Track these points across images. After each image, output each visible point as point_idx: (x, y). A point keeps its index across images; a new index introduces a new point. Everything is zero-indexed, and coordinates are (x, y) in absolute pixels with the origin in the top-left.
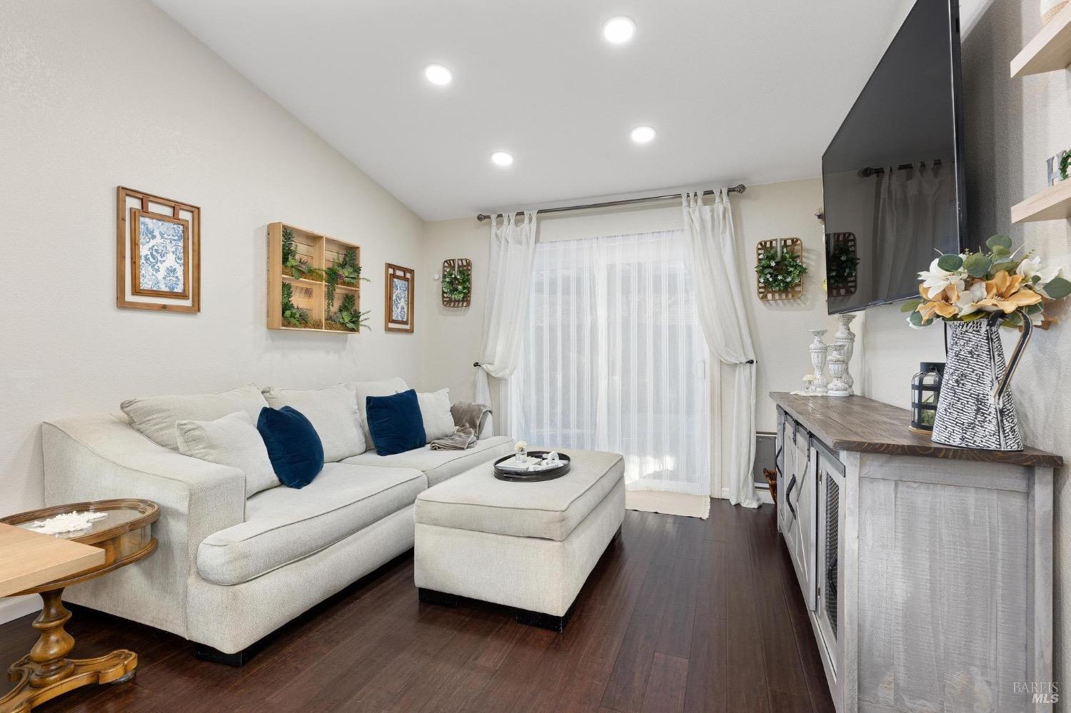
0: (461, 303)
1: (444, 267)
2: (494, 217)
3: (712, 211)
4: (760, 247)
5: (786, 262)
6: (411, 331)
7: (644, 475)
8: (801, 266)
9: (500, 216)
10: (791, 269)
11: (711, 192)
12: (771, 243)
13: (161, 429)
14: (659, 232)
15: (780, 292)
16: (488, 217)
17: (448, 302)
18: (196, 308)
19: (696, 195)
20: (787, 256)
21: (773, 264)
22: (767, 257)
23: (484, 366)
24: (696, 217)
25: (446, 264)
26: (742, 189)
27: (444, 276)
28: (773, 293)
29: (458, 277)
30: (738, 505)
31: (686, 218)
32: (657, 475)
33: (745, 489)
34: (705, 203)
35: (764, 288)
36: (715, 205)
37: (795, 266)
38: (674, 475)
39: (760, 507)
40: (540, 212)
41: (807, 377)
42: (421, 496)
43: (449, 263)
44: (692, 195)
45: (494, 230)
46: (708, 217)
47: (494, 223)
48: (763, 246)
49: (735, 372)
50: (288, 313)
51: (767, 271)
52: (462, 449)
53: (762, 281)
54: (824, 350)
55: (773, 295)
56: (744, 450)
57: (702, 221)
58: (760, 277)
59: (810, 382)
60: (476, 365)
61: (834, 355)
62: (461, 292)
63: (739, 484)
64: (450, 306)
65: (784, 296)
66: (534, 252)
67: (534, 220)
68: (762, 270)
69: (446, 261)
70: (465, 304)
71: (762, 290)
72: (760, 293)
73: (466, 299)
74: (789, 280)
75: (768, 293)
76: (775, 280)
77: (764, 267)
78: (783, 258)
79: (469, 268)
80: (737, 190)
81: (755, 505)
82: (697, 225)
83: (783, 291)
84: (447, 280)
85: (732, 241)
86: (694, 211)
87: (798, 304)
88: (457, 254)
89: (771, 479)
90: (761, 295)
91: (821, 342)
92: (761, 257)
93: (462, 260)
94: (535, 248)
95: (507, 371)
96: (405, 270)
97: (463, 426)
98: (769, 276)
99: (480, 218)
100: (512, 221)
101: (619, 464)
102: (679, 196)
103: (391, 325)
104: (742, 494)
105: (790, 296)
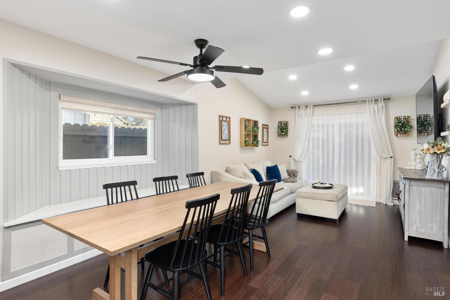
0: (284, 136)
1: (278, 123)
2: (297, 107)
3: (378, 106)
4: (395, 118)
5: (405, 124)
6: (268, 145)
7: (352, 194)
8: (411, 126)
9: (299, 107)
10: (407, 126)
11: (378, 100)
12: (400, 117)
13: (234, 173)
14: (358, 113)
15: (403, 134)
16: (295, 107)
17: (280, 135)
18: (230, 143)
19: (372, 101)
20: (405, 122)
21: (400, 125)
22: (398, 122)
23: (293, 157)
24: (372, 108)
25: (279, 123)
26: (389, 99)
27: (279, 127)
28: (400, 134)
29: (284, 127)
30: (386, 204)
31: (368, 109)
32: (357, 194)
33: (389, 199)
34: (375, 104)
35: (397, 132)
36: (379, 104)
37: (409, 125)
38: (362, 194)
39: (394, 205)
40: (314, 106)
41: (410, 163)
42: (297, 191)
43: (280, 123)
44: (370, 101)
45: (297, 111)
46: (376, 108)
47: (297, 109)
48: (397, 118)
49: (386, 160)
50: (247, 143)
51: (398, 127)
52: (295, 182)
53: (396, 130)
54: (416, 155)
55: (400, 135)
56: (389, 187)
57: (374, 110)
58: (395, 129)
59: (410, 165)
60: (290, 156)
61: (419, 156)
62: (285, 132)
63: (387, 197)
64: (280, 137)
65: (404, 135)
66: (312, 119)
67: (312, 108)
68: (396, 126)
69: (279, 122)
70: (286, 136)
71: (396, 133)
72: (395, 134)
73: (286, 134)
74: (406, 130)
75: (399, 134)
76: (401, 130)
77: (397, 126)
78: (404, 123)
79: (288, 124)
80: (387, 99)
81: (392, 204)
82: (372, 111)
83: (404, 134)
84: (280, 128)
85: (385, 116)
86: (371, 107)
87: (410, 138)
88: (283, 120)
89: (398, 196)
90: (396, 135)
91: (415, 152)
92: (396, 122)
93: (285, 122)
94: (312, 118)
95: (302, 159)
96: (266, 125)
97: (291, 176)
98: (398, 128)
99: (292, 108)
100: (304, 109)
101: (346, 188)
102: (366, 101)
103: (264, 144)
104: (388, 201)
105: (407, 135)
